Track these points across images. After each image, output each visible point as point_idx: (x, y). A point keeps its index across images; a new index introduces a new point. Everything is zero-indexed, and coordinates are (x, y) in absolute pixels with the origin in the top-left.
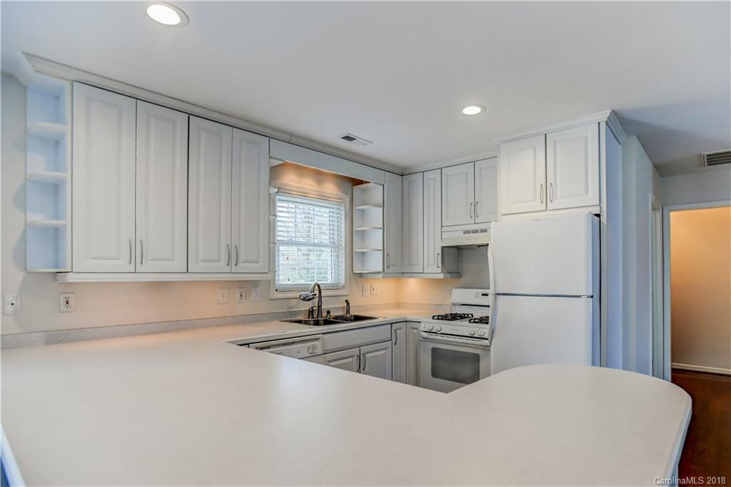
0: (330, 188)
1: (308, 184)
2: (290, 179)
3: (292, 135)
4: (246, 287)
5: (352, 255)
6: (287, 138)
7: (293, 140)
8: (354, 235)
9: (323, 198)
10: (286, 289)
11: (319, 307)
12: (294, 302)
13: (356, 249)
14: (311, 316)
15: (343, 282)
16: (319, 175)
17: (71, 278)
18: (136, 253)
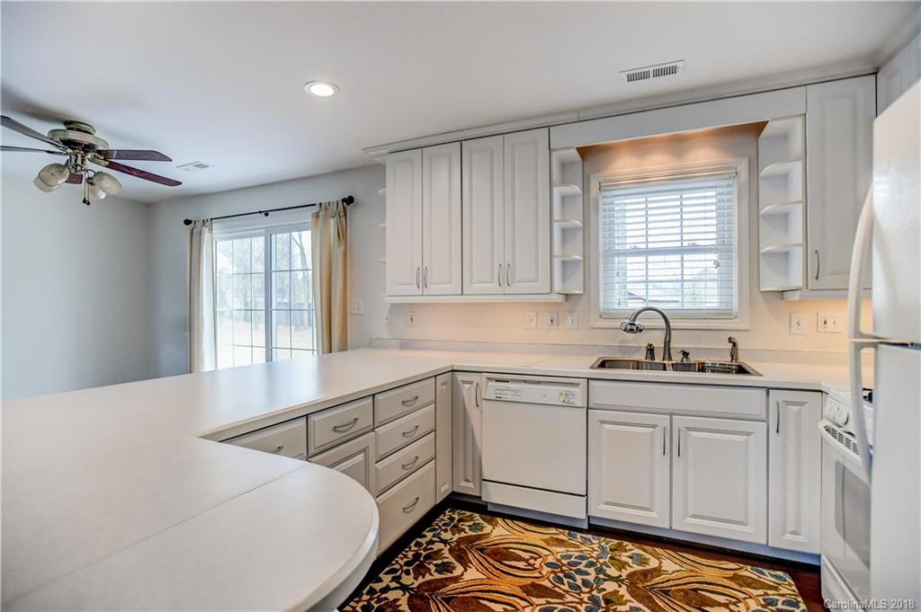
0: (703, 156)
1: (658, 162)
2: (624, 165)
3: (577, 111)
4: (559, 310)
5: (756, 259)
6: (574, 117)
7: (583, 115)
11: (667, 343)
14: (649, 356)
15: (733, 307)
16: (678, 144)
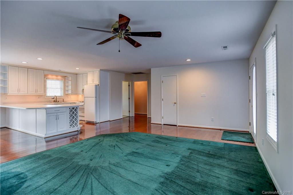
4: (40, 96)
5: (65, 90)
8: (65, 86)
9: (58, 79)
10: (49, 97)
11: (56, 100)
12: (50, 99)
13: (66, 89)
15: (63, 95)
17: (8, 94)
18: (19, 90)
